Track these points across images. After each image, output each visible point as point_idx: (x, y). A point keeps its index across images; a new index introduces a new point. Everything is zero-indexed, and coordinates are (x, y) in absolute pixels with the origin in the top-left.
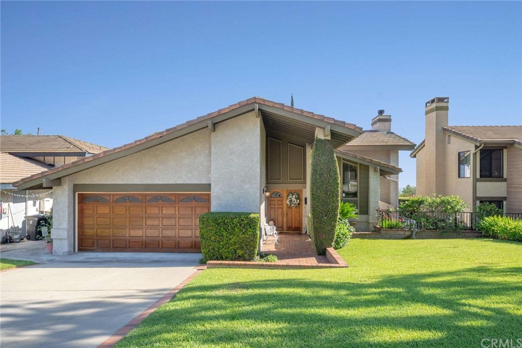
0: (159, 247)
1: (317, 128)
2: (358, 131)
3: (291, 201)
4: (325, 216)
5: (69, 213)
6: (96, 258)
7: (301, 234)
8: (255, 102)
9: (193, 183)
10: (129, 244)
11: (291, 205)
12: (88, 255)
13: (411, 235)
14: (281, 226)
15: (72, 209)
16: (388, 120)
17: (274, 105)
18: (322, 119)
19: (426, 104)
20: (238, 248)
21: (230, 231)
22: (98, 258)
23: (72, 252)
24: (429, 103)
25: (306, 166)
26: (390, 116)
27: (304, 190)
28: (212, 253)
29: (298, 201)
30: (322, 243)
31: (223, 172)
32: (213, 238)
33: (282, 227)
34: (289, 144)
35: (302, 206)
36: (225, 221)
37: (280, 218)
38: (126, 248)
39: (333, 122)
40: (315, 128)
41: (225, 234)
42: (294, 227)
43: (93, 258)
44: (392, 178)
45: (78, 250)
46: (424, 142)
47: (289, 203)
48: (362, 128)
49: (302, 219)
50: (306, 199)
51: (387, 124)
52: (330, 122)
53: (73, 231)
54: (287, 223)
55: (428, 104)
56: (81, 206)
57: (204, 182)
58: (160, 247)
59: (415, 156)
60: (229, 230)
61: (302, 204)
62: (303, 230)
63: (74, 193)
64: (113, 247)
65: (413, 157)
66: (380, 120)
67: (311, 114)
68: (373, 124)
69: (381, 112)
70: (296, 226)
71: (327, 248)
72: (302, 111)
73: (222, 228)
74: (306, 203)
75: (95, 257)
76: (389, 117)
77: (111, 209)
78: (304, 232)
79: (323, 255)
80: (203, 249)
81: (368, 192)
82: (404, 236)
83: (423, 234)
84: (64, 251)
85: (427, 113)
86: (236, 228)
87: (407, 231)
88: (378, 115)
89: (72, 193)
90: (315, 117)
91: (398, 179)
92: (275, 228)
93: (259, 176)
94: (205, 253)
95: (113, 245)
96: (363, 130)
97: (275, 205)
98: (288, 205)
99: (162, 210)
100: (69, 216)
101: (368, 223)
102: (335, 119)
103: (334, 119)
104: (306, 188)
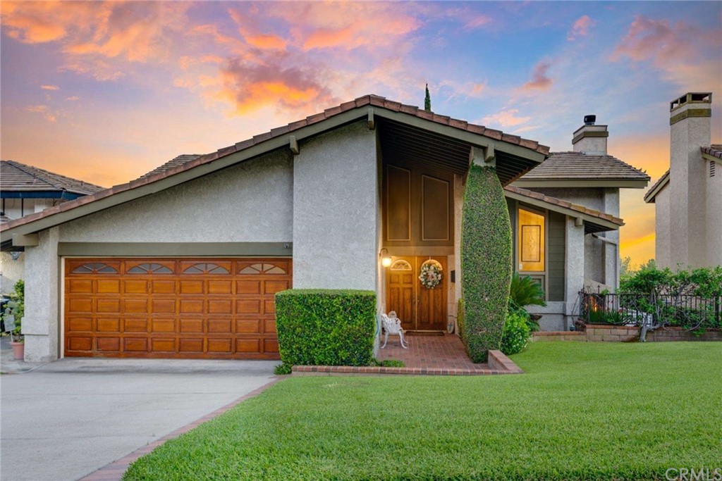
0: (202, 351)
1: (472, 148)
2: (542, 152)
3: (427, 276)
4: (487, 296)
5: (51, 291)
6: (99, 367)
7: (443, 335)
8: (369, 104)
9: (261, 241)
10: (152, 345)
11: (427, 282)
12: (84, 363)
13: (640, 336)
14: (409, 319)
15: (56, 285)
16: (603, 134)
17: (399, 108)
18: (482, 132)
19: (672, 104)
20: (341, 348)
21: (327, 319)
22: (102, 367)
23: (56, 358)
24: (676, 102)
25: (453, 215)
26: (607, 126)
27: (450, 257)
28: (298, 356)
29: (440, 276)
30: (480, 342)
31: (314, 222)
32: (299, 330)
33: (411, 322)
34: (423, 176)
35: (447, 285)
36: (318, 301)
37: (408, 306)
38: (147, 351)
39: (499, 137)
40: (470, 147)
41: (318, 323)
42: (432, 322)
43: (94, 367)
44: (608, 237)
45: (65, 356)
46: (668, 174)
47: (423, 280)
48: (549, 148)
49: (446, 307)
50: (453, 273)
51: (600, 141)
52: (494, 137)
53: (56, 323)
54: (420, 315)
55: (675, 105)
56: (70, 280)
57: (280, 240)
58: (205, 350)
59: (653, 200)
60: (325, 317)
61: (446, 282)
62: (448, 327)
63: (60, 256)
64: (124, 351)
65: (649, 202)
66: (587, 135)
67: (463, 125)
68: (575, 142)
69: (590, 119)
70: (436, 321)
71: (490, 351)
72: (448, 119)
73: (314, 315)
74: (453, 280)
75: (96, 365)
76: (603, 129)
77: (122, 286)
78: (450, 332)
79: (483, 362)
80: (282, 348)
81: (564, 262)
82: (625, 338)
83: (660, 334)
84: (44, 355)
85: (673, 121)
86: (337, 314)
87: (632, 328)
88: (584, 124)
89: (57, 257)
90: (469, 129)
91: (618, 238)
92: (399, 322)
93: (374, 230)
94: (285, 355)
95: (124, 347)
96: (550, 151)
97: (398, 283)
98: (421, 282)
99: (208, 287)
100: (52, 297)
101: (565, 316)
102: (504, 132)
103: (501, 132)
104: (452, 253)
